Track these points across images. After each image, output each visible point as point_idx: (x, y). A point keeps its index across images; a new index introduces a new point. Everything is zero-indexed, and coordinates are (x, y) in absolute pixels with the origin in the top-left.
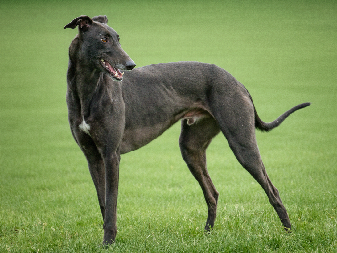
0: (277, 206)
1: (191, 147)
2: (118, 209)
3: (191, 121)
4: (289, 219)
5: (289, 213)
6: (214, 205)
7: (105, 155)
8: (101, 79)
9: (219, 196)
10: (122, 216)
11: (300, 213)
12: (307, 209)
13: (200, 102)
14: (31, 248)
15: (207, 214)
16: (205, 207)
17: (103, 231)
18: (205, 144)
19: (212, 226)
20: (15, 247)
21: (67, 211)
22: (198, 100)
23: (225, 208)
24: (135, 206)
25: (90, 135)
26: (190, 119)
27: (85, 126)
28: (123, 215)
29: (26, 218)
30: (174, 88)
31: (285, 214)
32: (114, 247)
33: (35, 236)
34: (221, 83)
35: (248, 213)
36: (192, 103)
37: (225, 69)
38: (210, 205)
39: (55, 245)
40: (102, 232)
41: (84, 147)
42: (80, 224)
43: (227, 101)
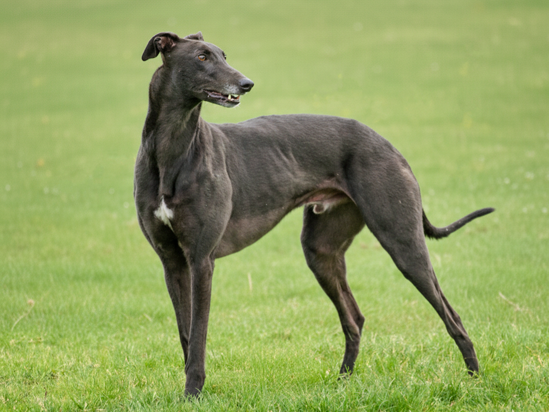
0: (459, 338)
1: (322, 249)
2: (208, 344)
3: (319, 208)
4: (477, 358)
5: (477, 349)
6: (357, 336)
7: (193, 261)
8: (196, 140)
9: (365, 323)
10: (213, 353)
11: (492, 350)
12: (501, 343)
13: (334, 178)
14: (74, 402)
15: (344, 350)
16: (342, 339)
17: (185, 377)
18: (344, 244)
19: (351, 368)
20: (51, 400)
21: (131, 347)
22: (331, 175)
23: (374, 341)
24: (235, 339)
25: (172, 229)
26: (317, 205)
27: (164, 213)
28: (215, 351)
29: (69, 357)
30: (295, 156)
31: (471, 349)
32: (201, 399)
33: (82, 383)
34: (368, 148)
35: (412, 350)
36: (320, 181)
37: (372, 128)
38: (350, 336)
39: (112, 397)
40: (183, 378)
41: (160, 245)
42: (151, 365)
43: (375, 177)
